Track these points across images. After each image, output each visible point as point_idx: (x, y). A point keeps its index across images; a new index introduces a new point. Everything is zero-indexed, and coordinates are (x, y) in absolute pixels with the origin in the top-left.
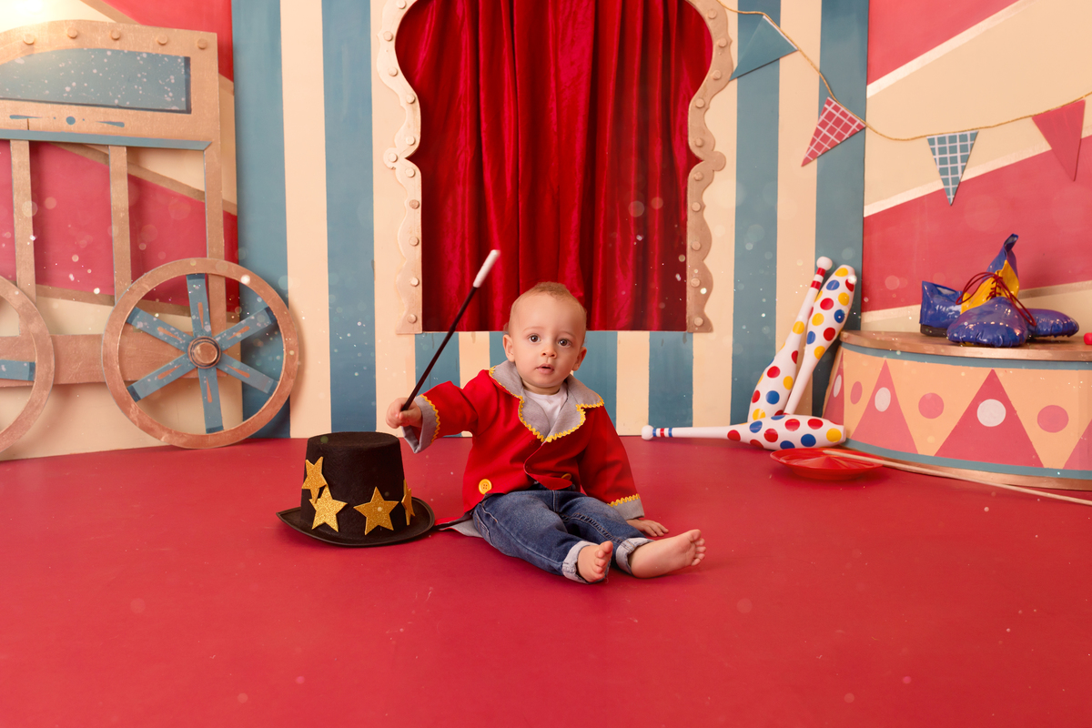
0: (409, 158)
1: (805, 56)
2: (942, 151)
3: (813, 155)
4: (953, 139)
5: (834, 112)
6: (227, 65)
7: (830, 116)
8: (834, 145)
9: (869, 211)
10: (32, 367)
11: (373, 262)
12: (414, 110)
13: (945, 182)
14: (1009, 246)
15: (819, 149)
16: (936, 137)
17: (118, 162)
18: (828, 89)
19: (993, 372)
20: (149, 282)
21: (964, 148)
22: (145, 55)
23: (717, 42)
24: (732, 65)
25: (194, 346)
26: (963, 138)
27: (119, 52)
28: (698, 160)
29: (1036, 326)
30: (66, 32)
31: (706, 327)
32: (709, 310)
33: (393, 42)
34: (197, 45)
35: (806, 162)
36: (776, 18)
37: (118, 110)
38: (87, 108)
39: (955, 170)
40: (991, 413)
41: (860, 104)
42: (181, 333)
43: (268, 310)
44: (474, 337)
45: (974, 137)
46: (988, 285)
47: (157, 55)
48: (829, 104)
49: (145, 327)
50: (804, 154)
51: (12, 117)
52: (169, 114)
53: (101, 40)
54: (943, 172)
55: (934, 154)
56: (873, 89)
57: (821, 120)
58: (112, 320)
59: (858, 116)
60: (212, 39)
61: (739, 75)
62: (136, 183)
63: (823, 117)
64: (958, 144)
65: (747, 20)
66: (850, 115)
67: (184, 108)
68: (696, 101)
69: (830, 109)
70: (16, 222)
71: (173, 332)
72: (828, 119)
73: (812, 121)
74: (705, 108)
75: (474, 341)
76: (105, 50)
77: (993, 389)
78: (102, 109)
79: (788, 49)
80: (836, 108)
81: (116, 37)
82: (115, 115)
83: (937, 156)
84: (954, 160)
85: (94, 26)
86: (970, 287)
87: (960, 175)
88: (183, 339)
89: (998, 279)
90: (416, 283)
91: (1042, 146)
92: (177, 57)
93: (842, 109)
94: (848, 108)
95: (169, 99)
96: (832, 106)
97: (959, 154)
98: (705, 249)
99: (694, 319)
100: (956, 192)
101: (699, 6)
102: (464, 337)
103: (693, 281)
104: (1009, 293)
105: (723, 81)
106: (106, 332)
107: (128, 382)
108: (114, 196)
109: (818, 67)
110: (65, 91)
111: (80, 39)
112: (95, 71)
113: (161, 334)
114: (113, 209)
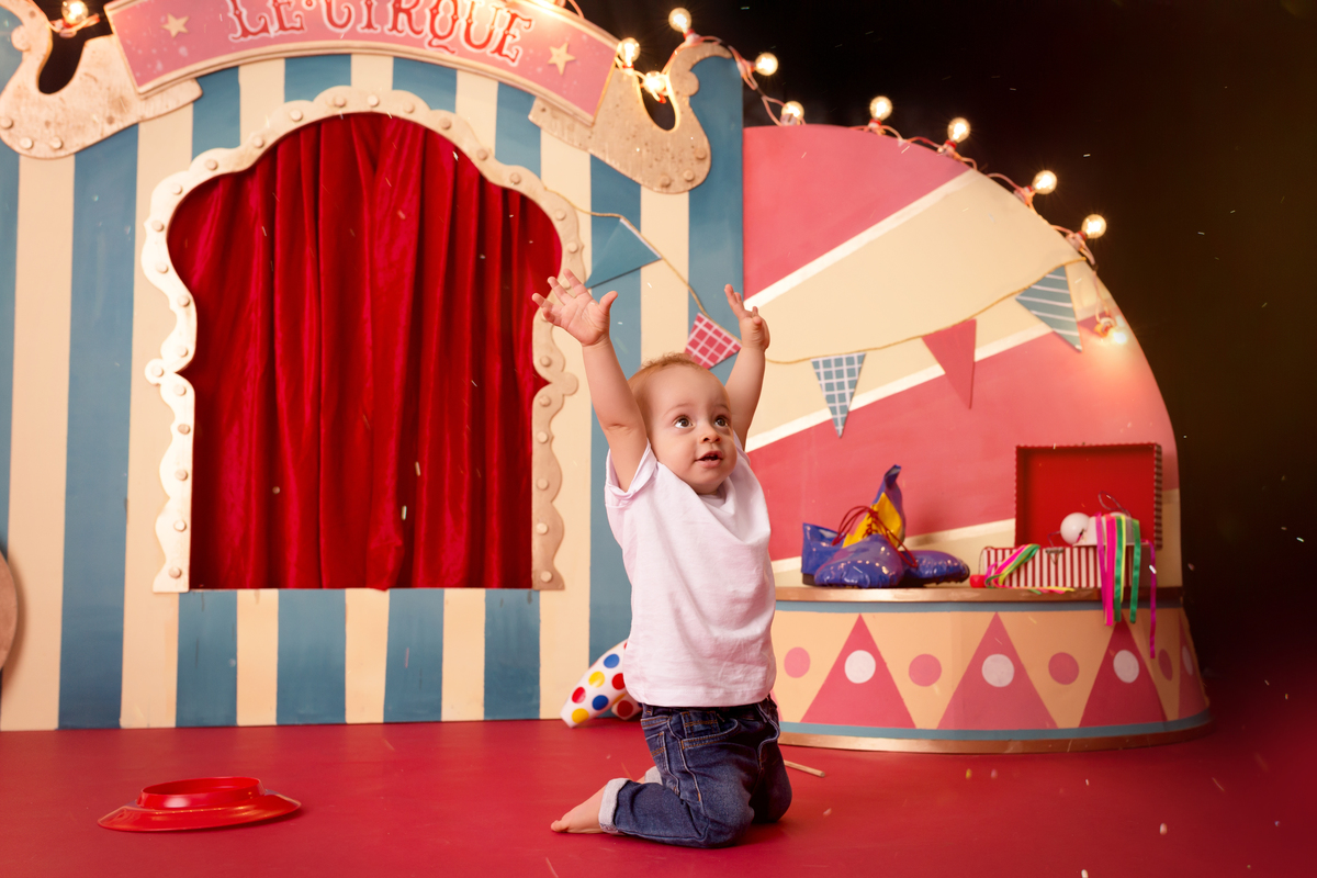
0: (183, 373)
1: (670, 266)
2: (828, 375)
4: (839, 362)
5: (706, 330)
7: (701, 334)
11: (127, 502)
12: (188, 314)
13: (833, 410)
14: (891, 479)
16: (820, 360)
18: (699, 302)
19: (861, 618)
23: (567, 246)
24: (585, 274)
26: (850, 361)
28: (545, 383)
29: (917, 568)
31: (556, 583)
32: (561, 564)
33: (165, 231)
36: (635, 219)
39: (842, 397)
40: (860, 668)
44: (257, 597)
45: (862, 359)
46: (864, 521)
48: (700, 320)
54: (830, 399)
55: (819, 379)
57: (690, 339)
59: (733, 335)
61: (593, 284)
63: (693, 336)
64: (845, 367)
65: (602, 224)
66: (725, 333)
69: (701, 326)
72: (699, 338)
73: (680, 339)
75: (257, 602)
77: (861, 638)
79: (650, 257)
80: (709, 326)
83: (823, 382)
84: (841, 386)
87: (848, 403)
89: (874, 516)
90: (182, 527)
91: (937, 371)
93: (716, 327)
94: (722, 326)
96: (704, 323)
97: (846, 379)
98: (555, 488)
99: (540, 573)
100: (846, 422)
101: (545, 205)
102: (245, 596)
103: (539, 528)
104: (887, 531)
109: (686, 279)
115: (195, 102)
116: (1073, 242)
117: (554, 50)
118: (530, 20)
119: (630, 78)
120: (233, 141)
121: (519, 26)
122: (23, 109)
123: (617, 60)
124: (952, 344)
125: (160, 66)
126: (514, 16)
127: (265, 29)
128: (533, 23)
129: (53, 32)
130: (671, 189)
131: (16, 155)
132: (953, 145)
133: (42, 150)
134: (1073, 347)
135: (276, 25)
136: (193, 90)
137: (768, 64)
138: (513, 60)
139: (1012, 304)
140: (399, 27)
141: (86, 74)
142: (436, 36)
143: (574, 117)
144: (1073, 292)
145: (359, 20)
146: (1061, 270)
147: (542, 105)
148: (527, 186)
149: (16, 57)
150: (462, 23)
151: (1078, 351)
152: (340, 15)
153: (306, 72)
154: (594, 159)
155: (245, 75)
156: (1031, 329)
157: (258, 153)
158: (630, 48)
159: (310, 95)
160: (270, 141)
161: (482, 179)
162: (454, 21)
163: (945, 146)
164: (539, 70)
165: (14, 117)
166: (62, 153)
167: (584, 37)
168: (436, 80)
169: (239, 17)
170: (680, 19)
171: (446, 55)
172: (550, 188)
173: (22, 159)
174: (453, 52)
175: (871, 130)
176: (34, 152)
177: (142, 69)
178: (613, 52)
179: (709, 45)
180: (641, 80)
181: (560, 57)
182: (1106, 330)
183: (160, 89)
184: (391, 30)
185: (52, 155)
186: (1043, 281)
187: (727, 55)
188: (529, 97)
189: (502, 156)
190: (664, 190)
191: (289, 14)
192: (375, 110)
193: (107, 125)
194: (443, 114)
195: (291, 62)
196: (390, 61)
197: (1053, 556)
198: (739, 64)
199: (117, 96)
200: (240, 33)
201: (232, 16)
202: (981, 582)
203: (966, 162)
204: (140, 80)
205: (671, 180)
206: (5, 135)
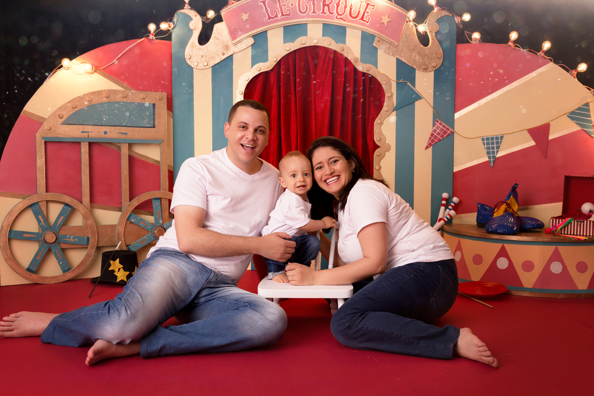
1: (426, 101)
2: (488, 144)
3: (430, 145)
4: (492, 139)
5: (439, 125)
6: (170, 107)
7: (438, 127)
9: (456, 169)
10: (88, 239)
13: (489, 157)
14: (514, 191)
15: (433, 142)
16: (485, 137)
17: (125, 150)
18: (436, 117)
19: (503, 246)
20: (136, 202)
21: (497, 143)
22: (136, 104)
23: (387, 95)
24: (394, 105)
25: (155, 230)
26: (497, 138)
27: (125, 103)
28: (378, 147)
29: (524, 225)
30: (104, 94)
33: (243, 95)
34: (158, 98)
35: (427, 148)
36: (413, 83)
37: (125, 128)
38: (112, 127)
39: (493, 153)
40: (503, 265)
41: (451, 122)
42: (150, 224)
45: (502, 138)
46: (504, 207)
47: (142, 103)
48: (438, 122)
49: (135, 221)
50: (426, 144)
51: (82, 132)
52: (146, 128)
53: (119, 97)
54: (488, 153)
55: (484, 145)
56: (457, 115)
57: (433, 129)
58: (121, 218)
59: (450, 127)
60: (165, 95)
61: (397, 109)
62: (131, 159)
64: (495, 141)
65: (400, 85)
66: (447, 127)
67: (152, 126)
68: (377, 121)
69: (438, 124)
70: (82, 177)
71: (146, 223)
72: (437, 129)
73: (430, 129)
74: (381, 124)
76: (120, 102)
77: (503, 253)
78: (118, 127)
79: (419, 97)
80: (441, 124)
81: (125, 96)
82: (124, 130)
83: (486, 146)
84: (493, 148)
85: (115, 92)
86: (498, 206)
87: (496, 155)
88: (151, 226)
89: (508, 205)
91: (533, 143)
92: (150, 104)
94: (446, 124)
95: (146, 122)
97: (495, 145)
100: (494, 162)
101: (379, 79)
104: (513, 210)
105: (389, 112)
106: (119, 224)
107: (127, 246)
108: (122, 164)
109: (432, 105)
110: (103, 120)
111: (110, 98)
112: (116, 111)
113: (141, 224)
114: (122, 170)
115: (252, 45)
117: (383, 17)
118: (374, 6)
119: (412, 26)
120: (265, 59)
121: (369, 9)
122: (194, 51)
123: (407, 19)
124: (540, 133)
125: (240, 33)
126: (368, 4)
127: (276, 16)
128: (375, 7)
129: (203, 21)
130: (427, 70)
131: (192, 68)
132: (543, 52)
133: (201, 66)
134: (591, 136)
135: (281, 14)
136: (251, 41)
137: (467, 17)
138: (367, 22)
139: (565, 117)
140: (325, 12)
141: (215, 37)
142: (339, 14)
143: (390, 43)
144: (591, 113)
145: (310, 10)
146: (587, 104)
147: (378, 39)
148: (373, 72)
149: (190, 31)
150: (348, 8)
151: (593, 137)
152: (303, 9)
153: (292, 31)
154: (397, 59)
155: (269, 33)
156: (572, 127)
157: (275, 63)
158: (412, 14)
159: (292, 40)
160: (279, 59)
161: (355, 69)
162: (345, 8)
163: (540, 53)
164: (377, 25)
165: (191, 55)
166: (208, 67)
167: (395, 11)
168: (339, 32)
169: (267, 12)
170: (432, 1)
171: (343, 22)
172: (380, 72)
173: (194, 69)
174: (345, 21)
175: (509, 46)
176: (198, 67)
177: (233, 34)
178: (406, 16)
179: (444, 12)
180: (416, 26)
183: (239, 42)
184: (322, 13)
185: (204, 68)
186: (579, 109)
187: (451, 15)
188: (373, 36)
189: (364, 60)
190: (425, 71)
191: (285, 9)
192: (316, 45)
193: (222, 56)
194: (341, 45)
195: (287, 28)
196: (322, 25)
197: (579, 223)
198: (456, 18)
199: (225, 45)
200: (267, 18)
201: (264, 11)
202: (550, 232)
203: (549, 59)
204: (233, 39)
205: (428, 67)
206: (188, 61)
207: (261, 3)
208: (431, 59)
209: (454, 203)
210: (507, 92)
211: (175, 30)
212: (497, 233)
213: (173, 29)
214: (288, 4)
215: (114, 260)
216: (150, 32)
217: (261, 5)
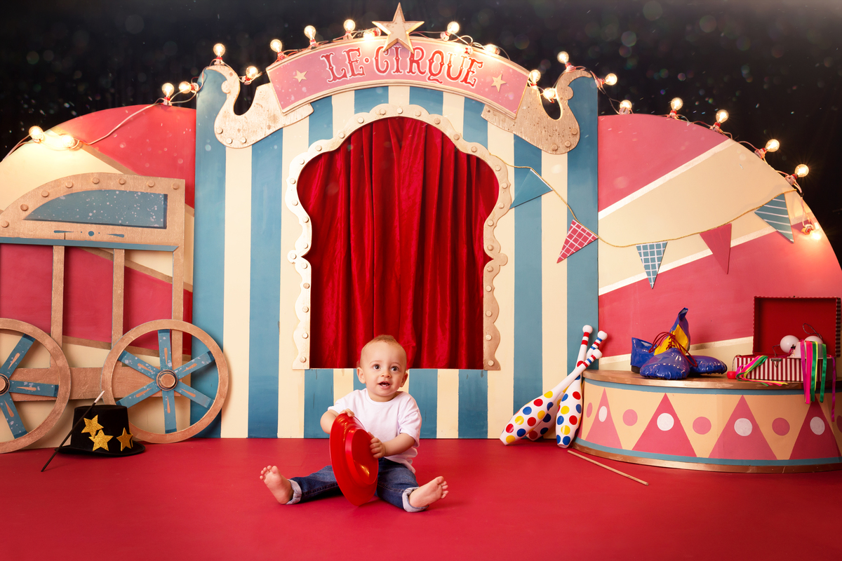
0: (304, 257)
1: (558, 194)
2: (646, 254)
3: (564, 256)
4: (652, 247)
5: (577, 229)
6: (190, 200)
7: (575, 231)
8: (577, 250)
9: (603, 291)
10: (57, 388)
11: (279, 322)
12: (308, 226)
13: (648, 274)
14: (682, 317)
15: (568, 253)
16: (641, 245)
17: (119, 260)
18: (573, 214)
19: (666, 396)
20: (134, 334)
22: (139, 194)
23: (502, 185)
24: (511, 200)
25: (160, 376)
26: (658, 246)
27: (123, 191)
28: (490, 259)
29: (697, 367)
30: (92, 179)
31: (496, 366)
32: (498, 356)
33: (296, 184)
34: (173, 187)
35: (560, 260)
36: (538, 169)
37: (121, 227)
38: (102, 226)
39: (654, 267)
40: (665, 423)
41: (594, 224)
42: (152, 368)
43: (210, 353)
44: (343, 372)
45: (665, 245)
46: (667, 341)
47: (147, 193)
48: (574, 223)
49: (130, 363)
50: (559, 256)
51: (55, 232)
52: (150, 229)
53: (113, 185)
54: (647, 267)
55: (641, 256)
56: (602, 214)
57: (569, 234)
58: (109, 358)
59: (593, 231)
60: (182, 183)
61: (515, 205)
62: (129, 273)
63: (570, 232)
64: (655, 250)
65: (520, 172)
66: (588, 231)
67: (162, 226)
68: (488, 222)
69: (574, 227)
70: (53, 296)
71: (147, 367)
72: (573, 233)
73: (564, 234)
74: (493, 226)
75: (343, 375)
76: (115, 191)
77: (666, 407)
78: (111, 227)
79: (546, 189)
80: (579, 227)
81: (122, 183)
82: (119, 230)
83: (643, 258)
84: (653, 260)
85: (109, 176)
86: (658, 341)
87: (657, 269)
88: (154, 371)
89: (673, 337)
90: (306, 337)
91: (708, 252)
92: (160, 194)
94: (586, 226)
95: (153, 220)
96: (576, 225)
97: (656, 256)
98: (495, 315)
99: (488, 361)
100: (655, 281)
101: (490, 162)
102: (337, 372)
103: (487, 337)
104: (680, 345)
105: (505, 209)
106: (105, 366)
107: (116, 399)
108: (115, 280)
109: (566, 201)
110: (88, 216)
111: (100, 184)
112: (108, 203)
113: (140, 368)
114: (114, 288)
115: (309, 115)
116: (789, 180)
117: (494, 79)
118: (481, 63)
119: (536, 91)
120: (329, 136)
121: (475, 67)
122: (227, 123)
123: (529, 82)
124: (718, 237)
125: (293, 98)
126: (473, 61)
127: (345, 76)
128: (483, 64)
129: (241, 82)
130: (558, 152)
131: (224, 147)
132: (718, 125)
133: (236, 144)
134: (789, 240)
135: (350, 73)
136: (309, 110)
137: (612, 79)
138: (473, 85)
139: (752, 214)
140: (413, 71)
141: (257, 104)
142: (432, 74)
143: (505, 114)
144: (789, 208)
145: (392, 68)
146: (782, 196)
147: (487, 108)
148: (480, 153)
149: (224, 96)
150: (446, 66)
151: (792, 242)
152: (383, 67)
153: (366, 96)
154: (516, 137)
155: (335, 100)
156: (766, 230)
157: (342, 141)
158: (535, 75)
159: (368, 109)
160: (348, 135)
161: (457, 152)
162: (442, 65)
163: (714, 126)
164: (487, 90)
165: (223, 128)
166: (246, 145)
167: (511, 71)
168: (432, 98)
169: (332, 70)
170: (563, 57)
171: (438, 84)
172: (492, 154)
173: (227, 148)
174: (441, 83)
175: (671, 117)
176: (233, 145)
177: (284, 99)
178: (526, 78)
179: (579, 71)
180: (541, 92)
181: (498, 82)
182: (808, 231)
183: (293, 110)
184: (408, 73)
185: (242, 146)
186: (771, 202)
187: (590, 76)
188: (481, 105)
189: (468, 137)
190: (554, 152)
191: (357, 67)
192: (401, 115)
193: (267, 130)
194: (436, 116)
195: (358, 92)
196: (408, 89)
197: (775, 362)
198: (596, 81)
199: (272, 114)
200: (332, 79)
201: (328, 69)
202: (734, 376)
203: (726, 135)
204: (283, 107)
205: (558, 147)
206: (218, 137)
207: (324, 58)
208: (563, 136)
209: (601, 340)
210: (670, 180)
211: (201, 93)
212: (655, 377)
213: (198, 92)
214: (361, 59)
215: (91, 418)
216: (164, 96)
217: (324, 60)
